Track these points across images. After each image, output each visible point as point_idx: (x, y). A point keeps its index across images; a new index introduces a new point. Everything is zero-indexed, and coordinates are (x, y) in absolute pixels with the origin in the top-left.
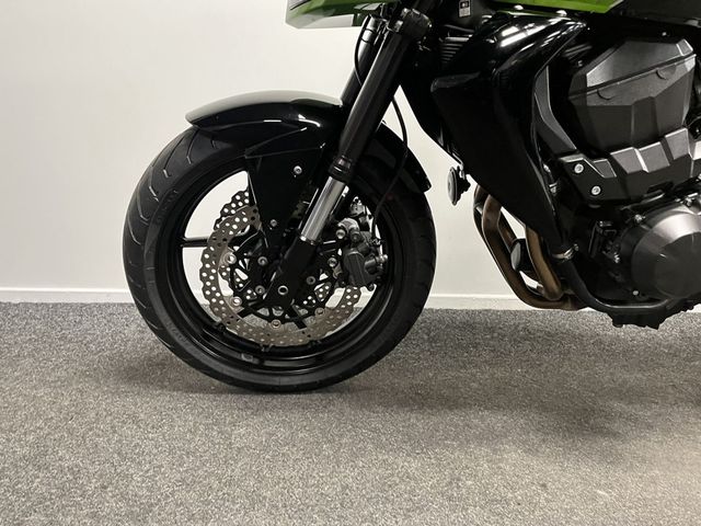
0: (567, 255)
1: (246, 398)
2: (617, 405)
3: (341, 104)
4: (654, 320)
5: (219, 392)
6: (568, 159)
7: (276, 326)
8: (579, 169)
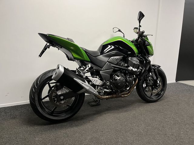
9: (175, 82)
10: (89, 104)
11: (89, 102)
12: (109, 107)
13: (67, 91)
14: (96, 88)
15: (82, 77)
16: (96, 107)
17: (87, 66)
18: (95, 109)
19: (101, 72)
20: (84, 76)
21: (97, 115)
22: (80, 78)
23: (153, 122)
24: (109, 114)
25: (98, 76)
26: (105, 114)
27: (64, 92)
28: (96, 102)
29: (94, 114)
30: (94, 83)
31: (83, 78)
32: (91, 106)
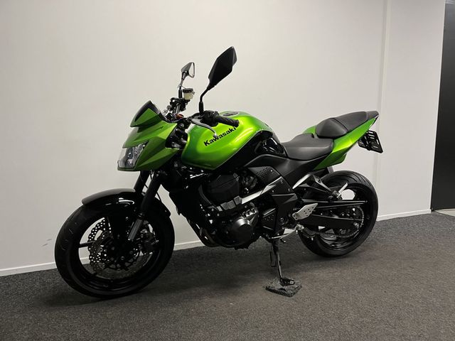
0: (214, 233)
1: (107, 302)
2: (240, 276)
3: (134, 191)
4: (246, 246)
5: (94, 302)
6: (210, 207)
7: (118, 272)
8: (213, 210)
9: (430, 212)
23: (375, 307)
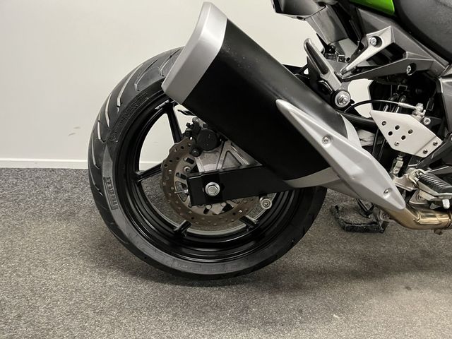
10: (337, 218)
11: (337, 207)
12: (424, 253)
13: (245, 162)
14: (396, 170)
15: (328, 95)
16: (365, 236)
17: (370, 37)
18: (358, 245)
19: (443, 81)
20: (342, 95)
21: (366, 286)
22: (319, 101)
24: (428, 294)
25: (420, 107)
26: (408, 288)
27: (230, 164)
28: (367, 214)
29: (355, 275)
30: (391, 141)
31: (333, 105)
32: (343, 228)
